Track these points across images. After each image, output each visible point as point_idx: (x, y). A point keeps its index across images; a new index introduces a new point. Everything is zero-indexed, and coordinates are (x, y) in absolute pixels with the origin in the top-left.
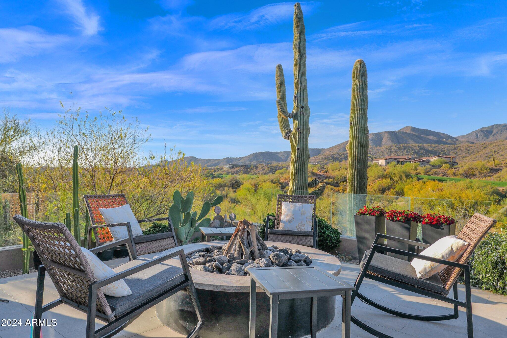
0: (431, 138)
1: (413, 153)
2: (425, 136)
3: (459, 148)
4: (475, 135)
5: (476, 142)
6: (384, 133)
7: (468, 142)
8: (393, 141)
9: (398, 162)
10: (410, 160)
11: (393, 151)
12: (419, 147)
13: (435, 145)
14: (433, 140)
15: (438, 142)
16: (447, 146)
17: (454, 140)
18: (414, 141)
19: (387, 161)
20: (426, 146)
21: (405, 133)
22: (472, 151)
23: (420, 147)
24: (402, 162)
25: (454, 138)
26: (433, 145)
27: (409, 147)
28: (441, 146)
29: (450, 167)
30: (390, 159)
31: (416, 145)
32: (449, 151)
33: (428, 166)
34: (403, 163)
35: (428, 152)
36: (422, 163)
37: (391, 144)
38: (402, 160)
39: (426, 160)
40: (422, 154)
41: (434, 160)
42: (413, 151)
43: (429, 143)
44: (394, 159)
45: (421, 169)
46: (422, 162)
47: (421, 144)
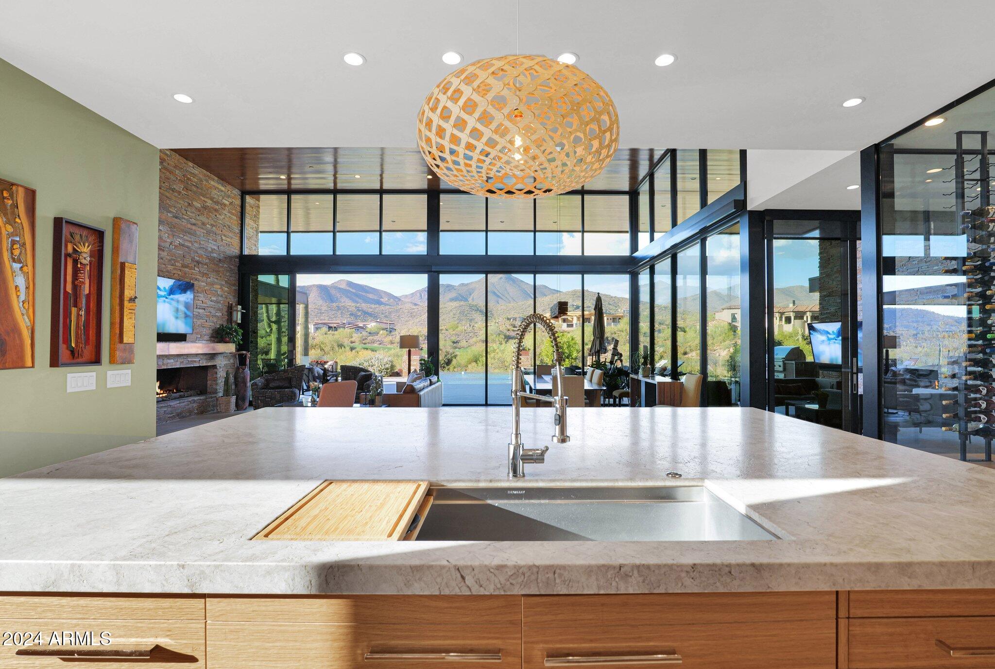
0: (371, 296)
1: (349, 315)
2: (364, 294)
3: (401, 309)
4: (418, 295)
5: (419, 303)
6: (311, 286)
7: (412, 303)
8: (323, 299)
9: (330, 328)
10: (343, 326)
11: (323, 312)
12: (356, 307)
13: (375, 306)
14: (372, 299)
15: (380, 303)
16: (388, 307)
17: (397, 299)
18: (351, 299)
19: (316, 326)
20: (364, 306)
21: (340, 288)
22: (415, 314)
23: (358, 307)
24: (335, 327)
25: (396, 297)
26: (373, 306)
27: (344, 307)
28: (382, 307)
29: (387, 335)
30: (320, 325)
31: (353, 305)
32: (390, 313)
33: (364, 333)
34: (336, 329)
35: (367, 315)
36: (358, 330)
37: (320, 302)
38: (335, 325)
39: (362, 325)
40: (359, 316)
41: (372, 325)
42: (349, 313)
43: (368, 303)
44: (324, 324)
45: (356, 337)
46: (358, 328)
47: (359, 304)
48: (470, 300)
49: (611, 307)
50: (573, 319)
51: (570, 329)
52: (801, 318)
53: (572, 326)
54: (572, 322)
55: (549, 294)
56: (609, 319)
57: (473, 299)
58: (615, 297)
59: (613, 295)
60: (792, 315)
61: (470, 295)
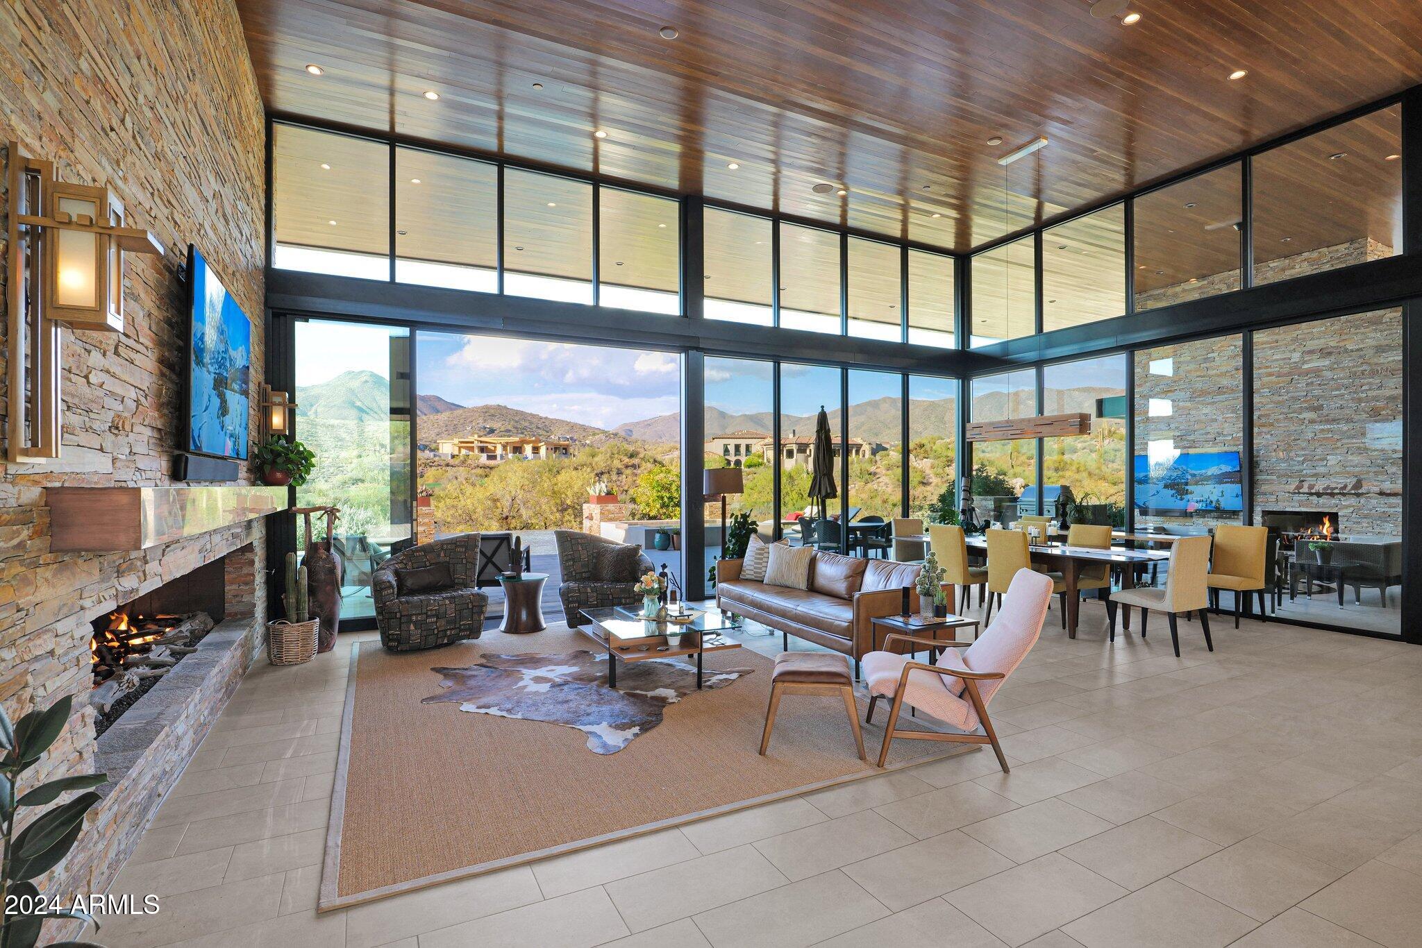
48: (311, 413)
49: (541, 432)
50: (495, 447)
51: (492, 463)
52: (804, 451)
53: (494, 457)
54: (494, 451)
55: (445, 410)
56: (550, 448)
57: (316, 413)
58: (546, 418)
59: (542, 415)
60: (795, 448)
61: (312, 406)
